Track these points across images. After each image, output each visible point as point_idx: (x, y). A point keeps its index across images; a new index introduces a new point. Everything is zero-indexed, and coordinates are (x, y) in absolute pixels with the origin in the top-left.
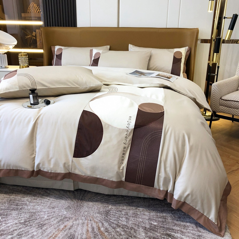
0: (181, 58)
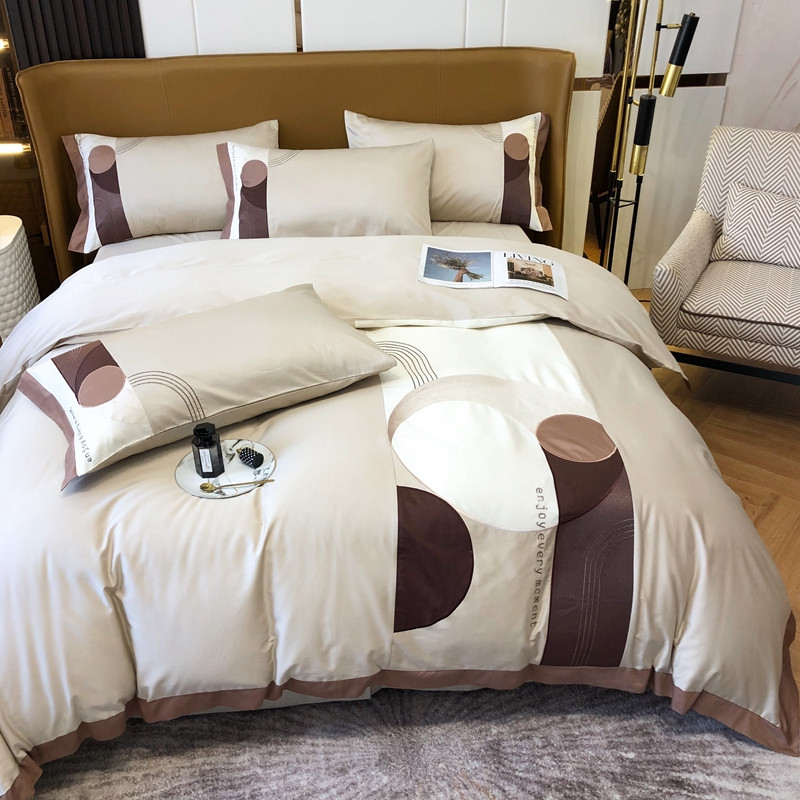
0: (528, 158)
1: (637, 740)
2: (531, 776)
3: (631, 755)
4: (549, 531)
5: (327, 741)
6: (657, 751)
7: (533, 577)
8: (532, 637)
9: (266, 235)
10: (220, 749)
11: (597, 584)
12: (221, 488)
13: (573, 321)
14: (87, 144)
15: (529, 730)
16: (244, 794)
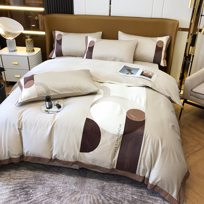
0: (163, 47)
1: (139, 194)
2: (109, 196)
3: (136, 197)
4: (120, 135)
5: (65, 176)
6: (143, 198)
7: (115, 146)
8: (113, 161)
9: (91, 58)
10: (42, 172)
11: (131, 151)
12: (49, 111)
13: (152, 88)
14: (57, 33)
15: (113, 185)
16: (42, 183)
